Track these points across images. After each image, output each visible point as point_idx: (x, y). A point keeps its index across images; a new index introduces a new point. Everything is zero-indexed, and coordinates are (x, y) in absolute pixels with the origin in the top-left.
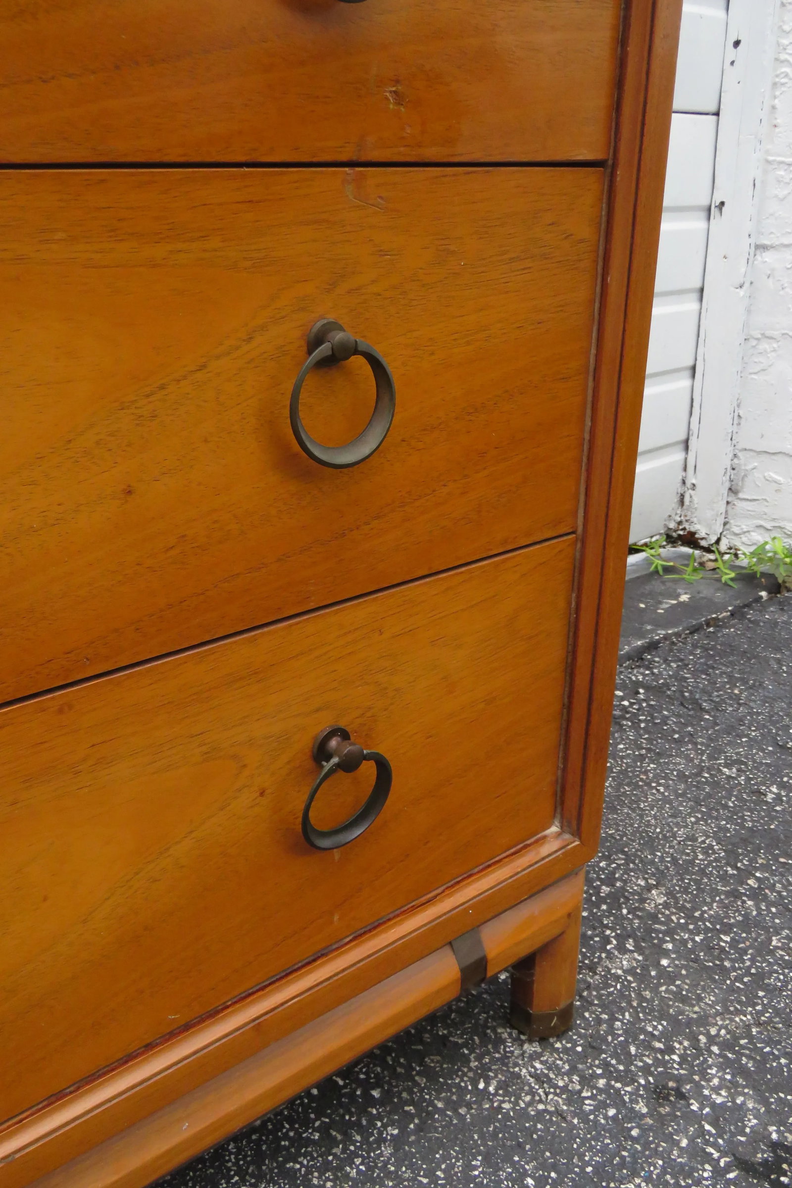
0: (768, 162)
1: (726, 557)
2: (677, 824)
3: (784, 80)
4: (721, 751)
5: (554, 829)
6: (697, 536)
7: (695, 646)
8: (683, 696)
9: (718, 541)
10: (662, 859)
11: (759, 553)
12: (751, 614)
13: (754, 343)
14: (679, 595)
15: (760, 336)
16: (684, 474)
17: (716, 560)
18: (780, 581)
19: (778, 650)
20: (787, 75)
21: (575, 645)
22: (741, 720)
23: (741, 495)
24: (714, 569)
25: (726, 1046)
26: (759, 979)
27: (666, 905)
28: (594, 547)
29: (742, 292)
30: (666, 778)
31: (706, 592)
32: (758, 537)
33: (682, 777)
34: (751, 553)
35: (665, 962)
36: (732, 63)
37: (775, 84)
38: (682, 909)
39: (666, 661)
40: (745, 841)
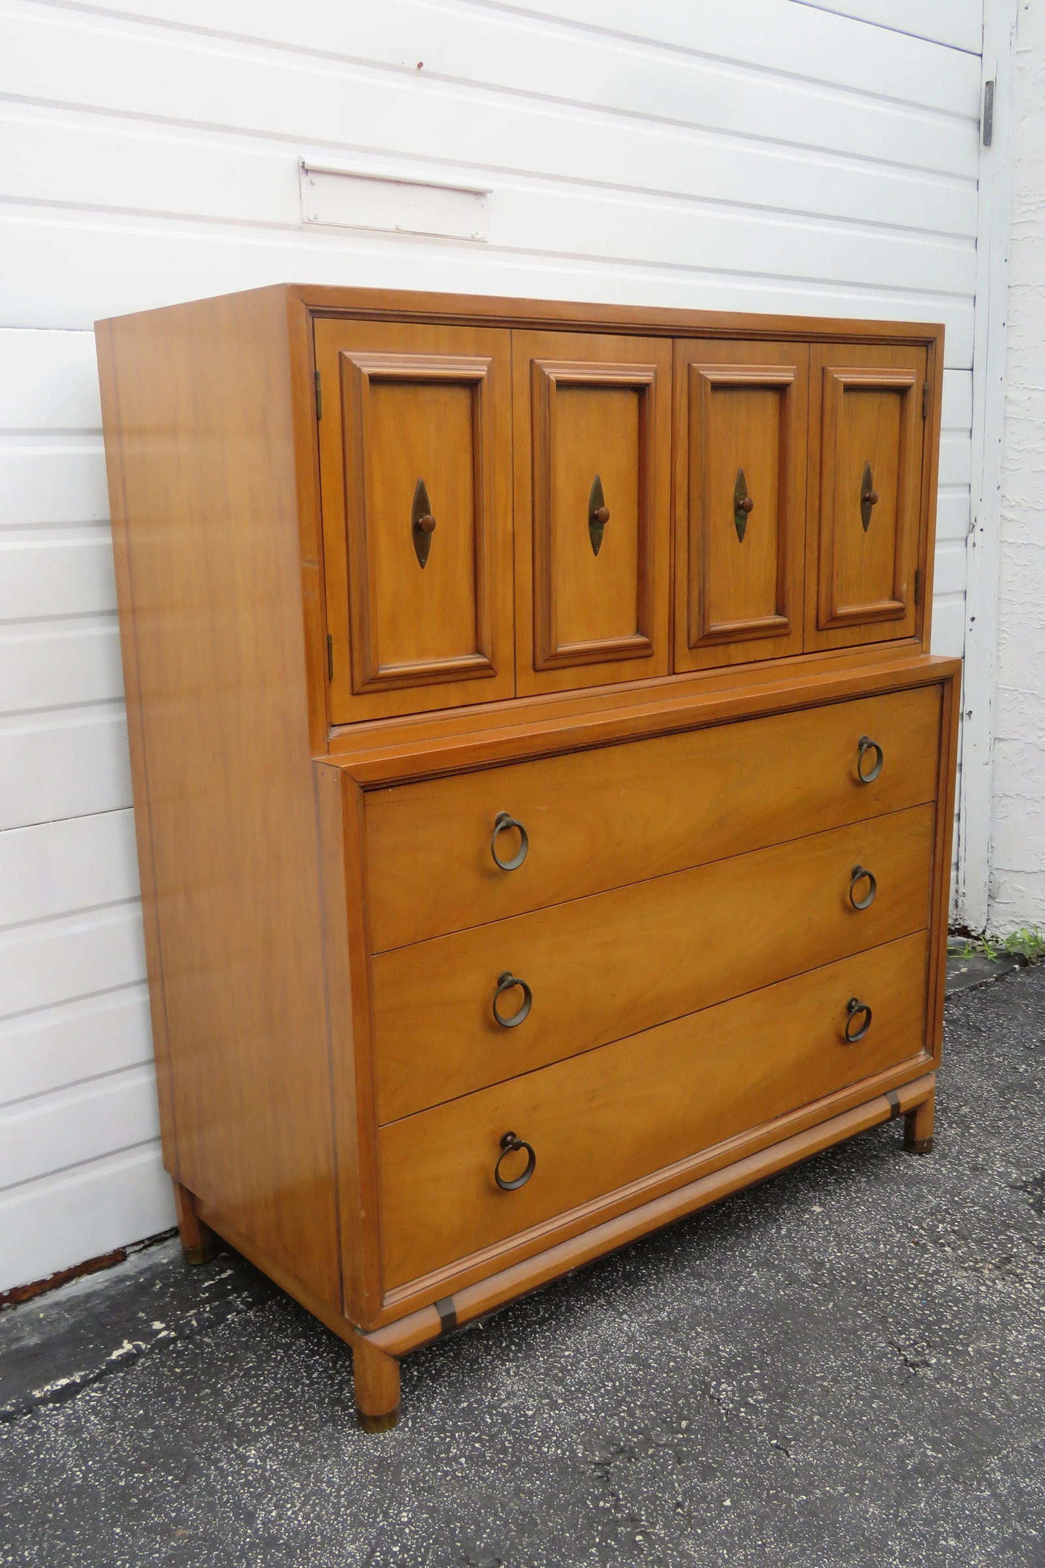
0: (998, 688)
1: (990, 943)
2: (972, 1082)
3: (1004, 642)
4: (993, 1050)
5: (922, 1053)
6: (969, 929)
7: (974, 998)
8: (969, 1025)
9: (984, 932)
10: (965, 1095)
11: (1012, 940)
12: (1008, 979)
13: (998, 799)
14: (960, 968)
15: (1001, 795)
16: (957, 886)
17: (984, 945)
18: (1027, 958)
19: (1026, 998)
20: (1006, 639)
21: (929, 973)
22: (1004, 1036)
23: (997, 900)
24: (983, 951)
25: (1001, 1155)
26: (1017, 1136)
27: (970, 1112)
28: (935, 933)
29: (987, 768)
30: (964, 1062)
31: (978, 966)
32: (1011, 929)
33: (972, 1062)
34: (1007, 940)
35: (971, 1131)
36: (971, 630)
37: (999, 643)
38: (978, 1113)
39: (956, 1006)
40: (1008, 1088)
